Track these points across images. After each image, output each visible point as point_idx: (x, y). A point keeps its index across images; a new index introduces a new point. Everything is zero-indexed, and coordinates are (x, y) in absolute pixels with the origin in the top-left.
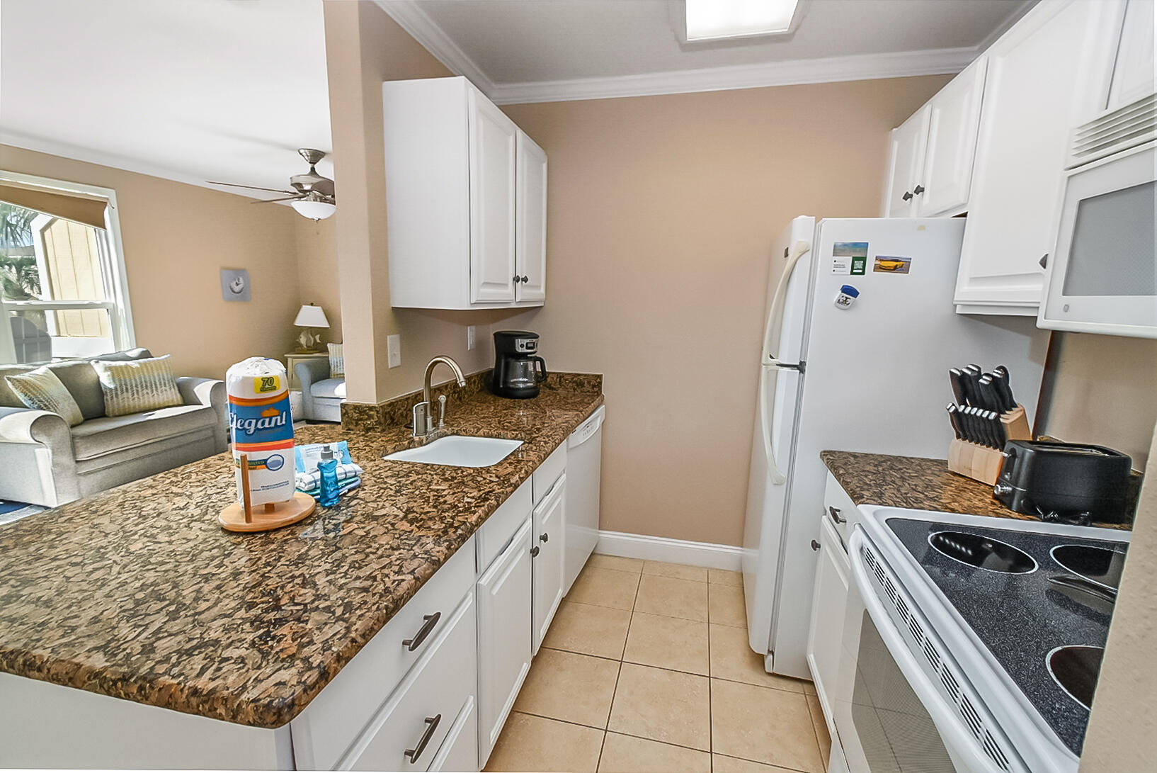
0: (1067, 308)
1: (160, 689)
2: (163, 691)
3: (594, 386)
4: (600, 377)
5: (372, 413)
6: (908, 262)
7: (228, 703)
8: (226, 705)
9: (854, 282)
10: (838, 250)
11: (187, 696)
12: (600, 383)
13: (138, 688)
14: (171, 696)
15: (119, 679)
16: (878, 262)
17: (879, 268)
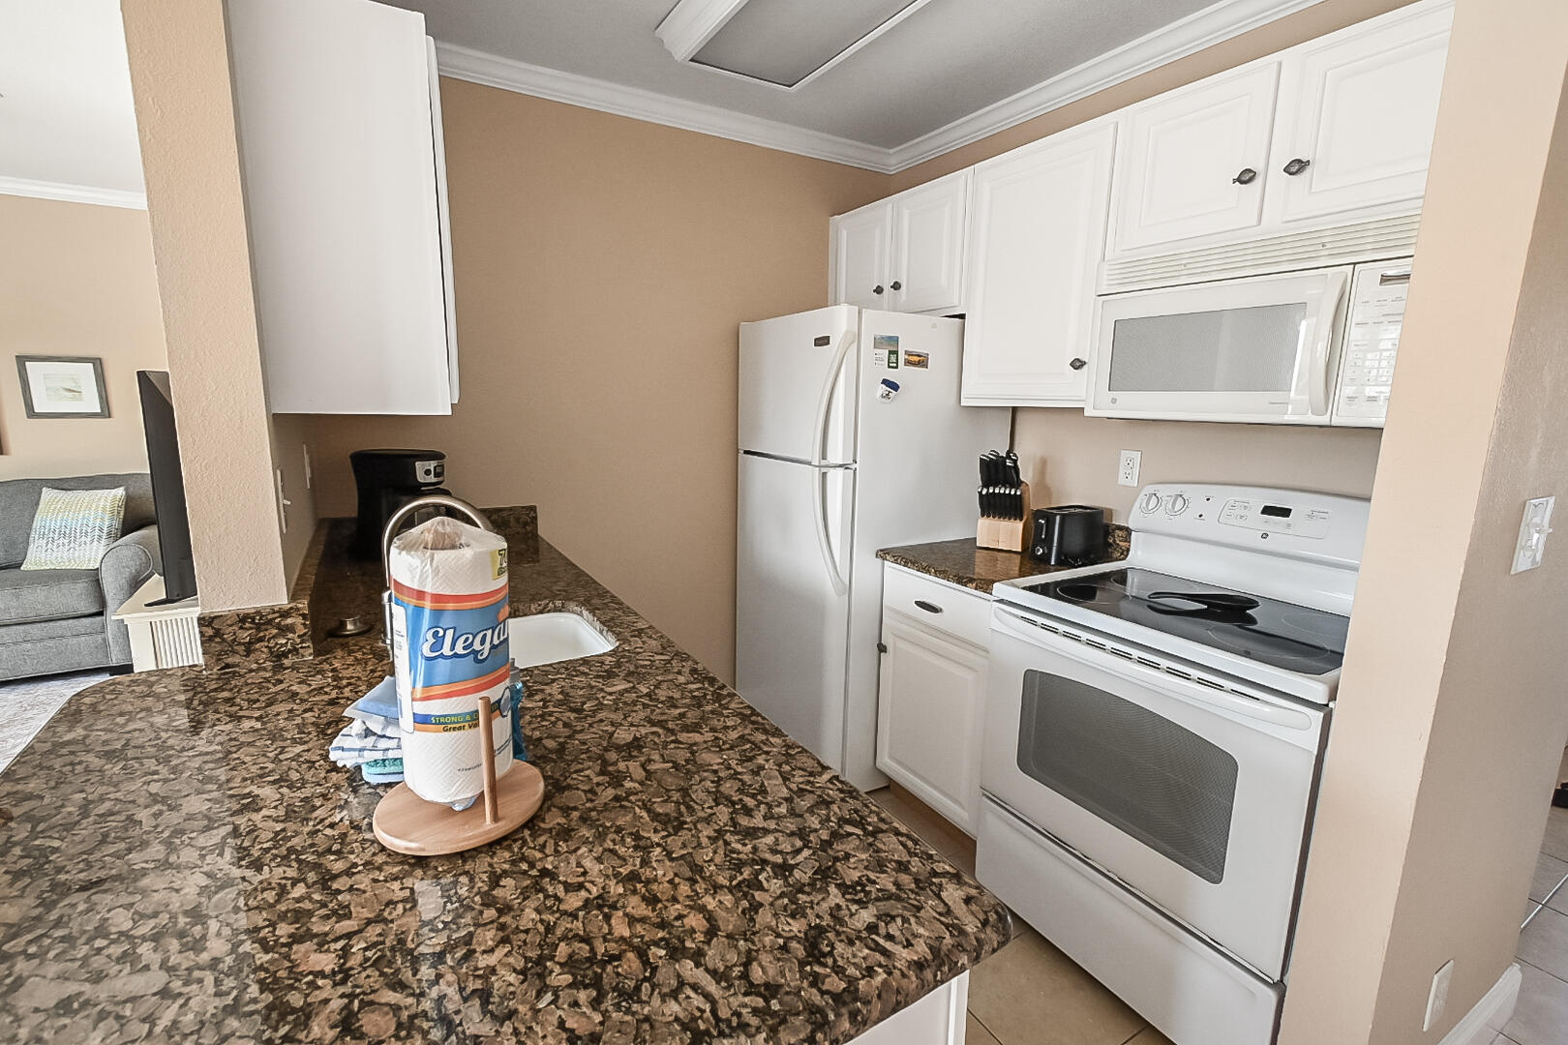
0: (1114, 401)
1: (879, 996)
2: (884, 995)
3: (526, 524)
4: (533, 509)
5: (289, 621)
6: (926, 356)
7: (965, 946)
8: (964, 950)
9: (892, 375)
10: (878, 342)
11: (916, 976)
12: (535, 518)
13: (850, 1017)
14: (898, 992)
15: (813, 1032)
16: (907, 357)
17: (908, 363)
